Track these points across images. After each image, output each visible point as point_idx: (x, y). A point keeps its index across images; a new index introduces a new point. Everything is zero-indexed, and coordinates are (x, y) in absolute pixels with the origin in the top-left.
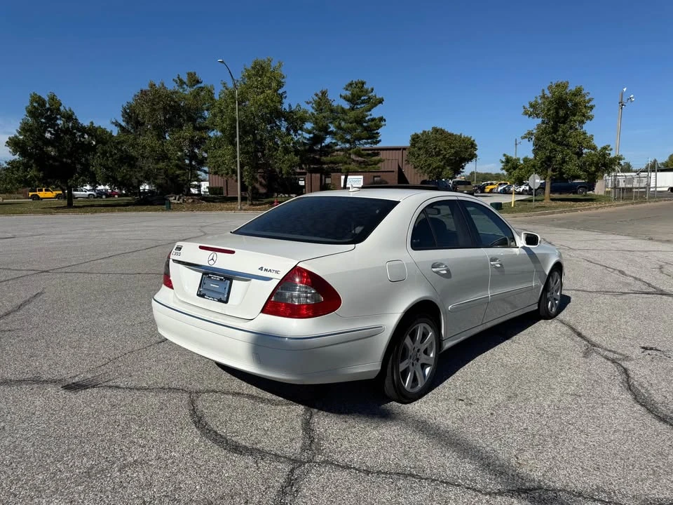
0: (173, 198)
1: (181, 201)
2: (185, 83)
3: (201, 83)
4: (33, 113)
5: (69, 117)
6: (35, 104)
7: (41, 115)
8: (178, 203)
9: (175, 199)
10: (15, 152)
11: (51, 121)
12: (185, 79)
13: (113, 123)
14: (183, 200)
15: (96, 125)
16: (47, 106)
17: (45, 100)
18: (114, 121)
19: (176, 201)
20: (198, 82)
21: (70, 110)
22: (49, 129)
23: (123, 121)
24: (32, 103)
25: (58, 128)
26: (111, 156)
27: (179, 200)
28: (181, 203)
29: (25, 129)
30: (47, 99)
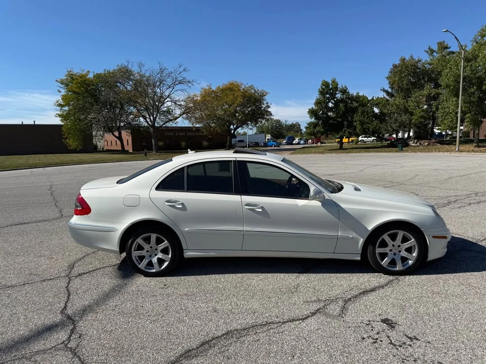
0: (413, 142)
1: (418, 144)
2: (435, 51)
3: (449, 48)
4: (322, 93)
5: (344, 91)
6: (323, 87)
7: (327, 93)
8: (415, 146)
9: (414, 143)
10: (311, 117)
11: (333, 96)
12: (435, 48)
13: (381, 90)
14: (420, 143)
15: (361, 94)
16: (331, 87)
17: (329, 84)
18: (382, 88)
19: (414, 145)
20: (447, 48)
21: (345, 87)
22: (332, 101)
23: (389, 87)
24: (322, 87)
25: (337, 99)
26: (367, 114)
27: (416, 144)
28: (418, 146)
29: (318, 103)
30: (330, 82)
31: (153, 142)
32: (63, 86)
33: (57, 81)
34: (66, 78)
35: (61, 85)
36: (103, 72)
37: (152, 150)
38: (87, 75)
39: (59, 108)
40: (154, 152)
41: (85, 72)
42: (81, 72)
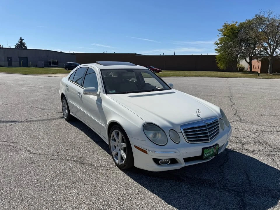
31: (269, 66)
32: (221, 32)
33: (218, 30)
34: (223, 27)
35: (220, 32)
36: (245, 21)
37: (268, 72)
38: (235, 24)
39: (216, 45)
40: (268, 74)
41: (235, 23)
42: (232, 23)
